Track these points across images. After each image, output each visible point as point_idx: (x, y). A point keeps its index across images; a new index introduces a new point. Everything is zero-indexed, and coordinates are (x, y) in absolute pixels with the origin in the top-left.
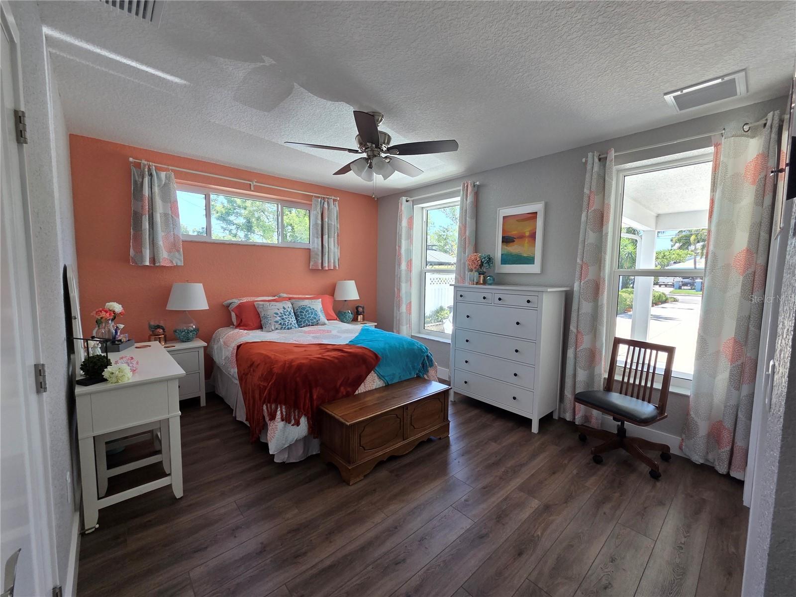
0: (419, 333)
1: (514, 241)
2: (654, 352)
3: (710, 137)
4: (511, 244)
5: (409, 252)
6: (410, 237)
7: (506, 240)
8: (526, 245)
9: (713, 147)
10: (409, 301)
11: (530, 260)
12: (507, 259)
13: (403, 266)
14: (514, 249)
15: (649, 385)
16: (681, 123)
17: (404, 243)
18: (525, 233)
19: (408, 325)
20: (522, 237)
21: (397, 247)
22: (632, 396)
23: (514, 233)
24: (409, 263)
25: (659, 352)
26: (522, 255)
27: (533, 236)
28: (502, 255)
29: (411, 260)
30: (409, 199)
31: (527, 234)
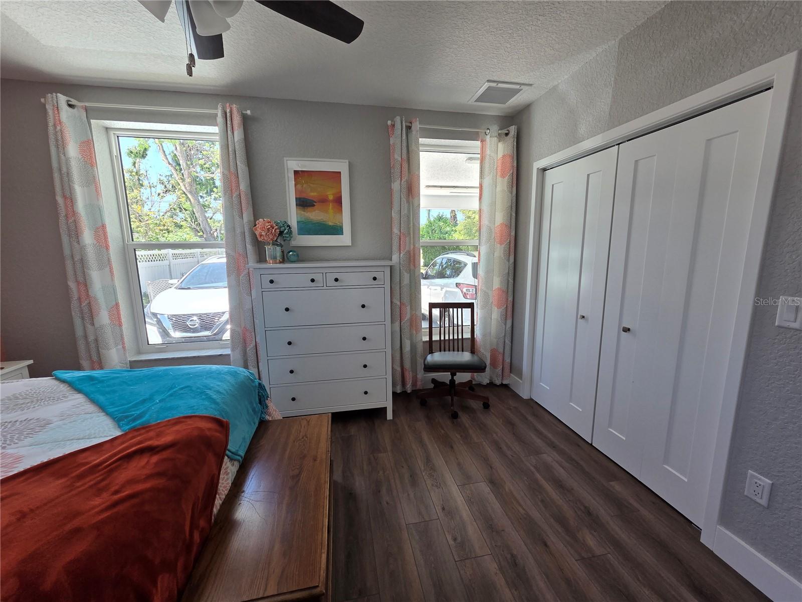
0: (139, 352)
1: (314, 206)
2: (460, 310)
3: (477, 133)
4: (310, 209)
5: (95, 210)
6: (91, 181)
7: (303, 203)
8: (331, 211)
9: (479, 142)
10: (114, 303)
11: (337, 230)
12: (308, 228)
13: (87, 237)
14: (315, 215)
15: (460, 337)
16: (458, 113)
17: (79, 192)
18: (327, 196)
19: (120, 347)
20: (324, 201)
21: (60, 199)
22: (449, 351)
23: (312, 195)
24: (100, 231)
25: (463, 309)
26: (327, 223)
27: (338, 201)
28: (298, 222)
29: (103, 226)
30: (74, 102)
31: (331, 197)
